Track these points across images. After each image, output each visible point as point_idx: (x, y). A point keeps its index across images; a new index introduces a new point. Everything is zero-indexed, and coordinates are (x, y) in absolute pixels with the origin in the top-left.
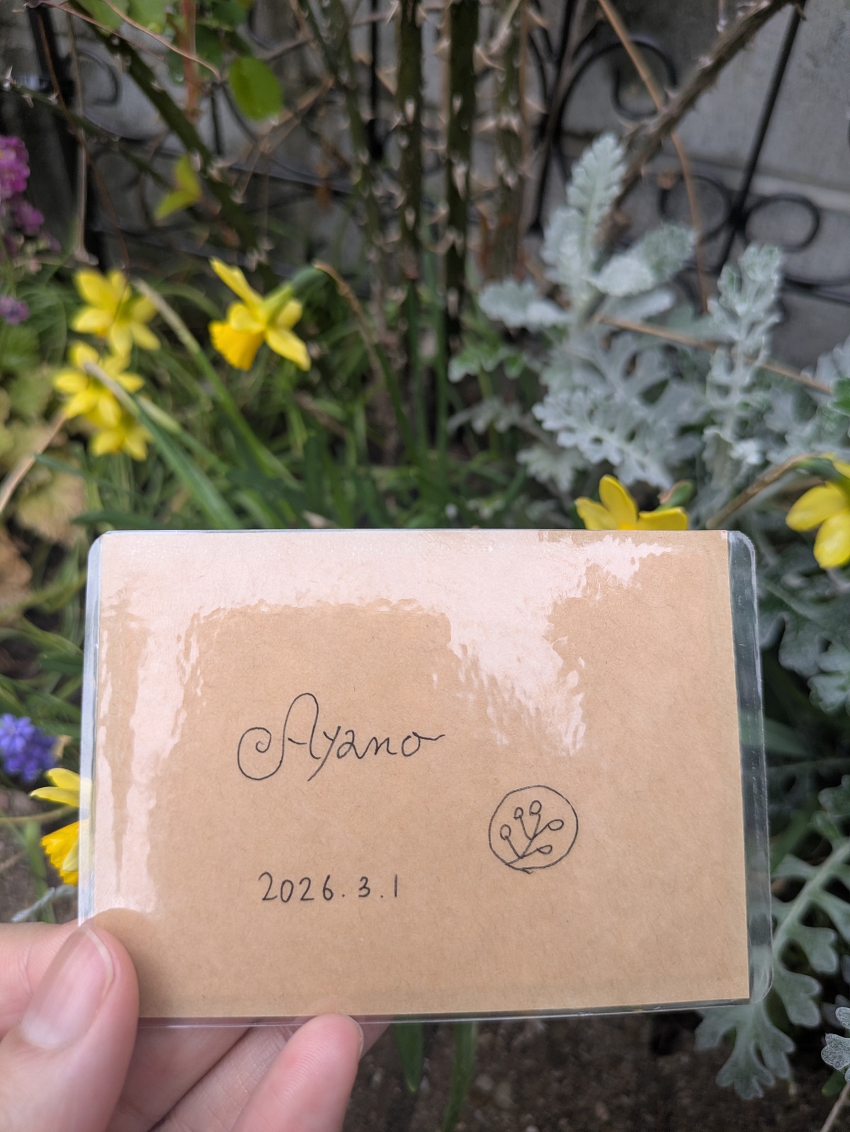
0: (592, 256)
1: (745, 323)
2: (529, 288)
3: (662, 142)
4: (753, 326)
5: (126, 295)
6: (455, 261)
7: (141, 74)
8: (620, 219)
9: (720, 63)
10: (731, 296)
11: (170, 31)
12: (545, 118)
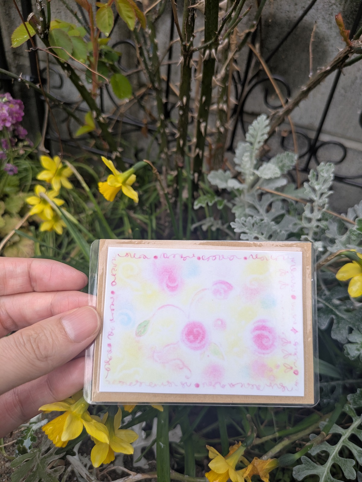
0: (255, 162)
1: (319, 193)
2: (228, 173)
3: (285, 118)
4: (322, 194)
5: (60, 166)
6: (198, 161)
7: (74, 79)
8: (266, 148)
9: (309, 89)
10: (313, 181)
11: (88, 62)
12: (236, 106)
